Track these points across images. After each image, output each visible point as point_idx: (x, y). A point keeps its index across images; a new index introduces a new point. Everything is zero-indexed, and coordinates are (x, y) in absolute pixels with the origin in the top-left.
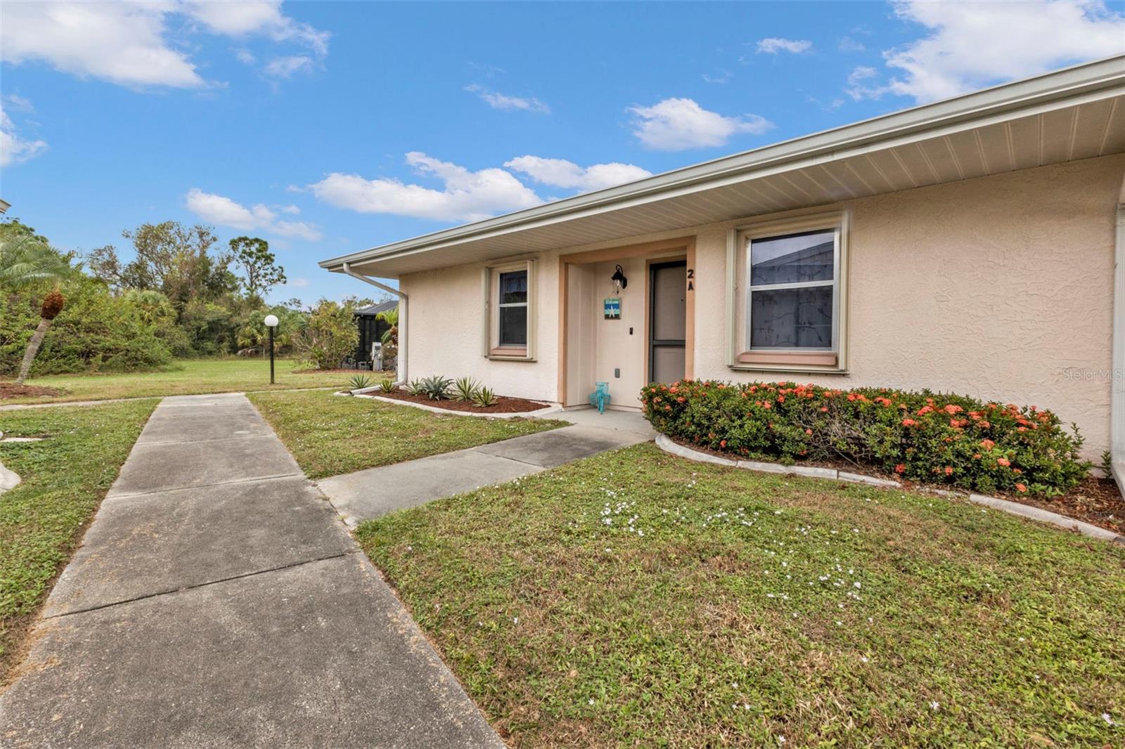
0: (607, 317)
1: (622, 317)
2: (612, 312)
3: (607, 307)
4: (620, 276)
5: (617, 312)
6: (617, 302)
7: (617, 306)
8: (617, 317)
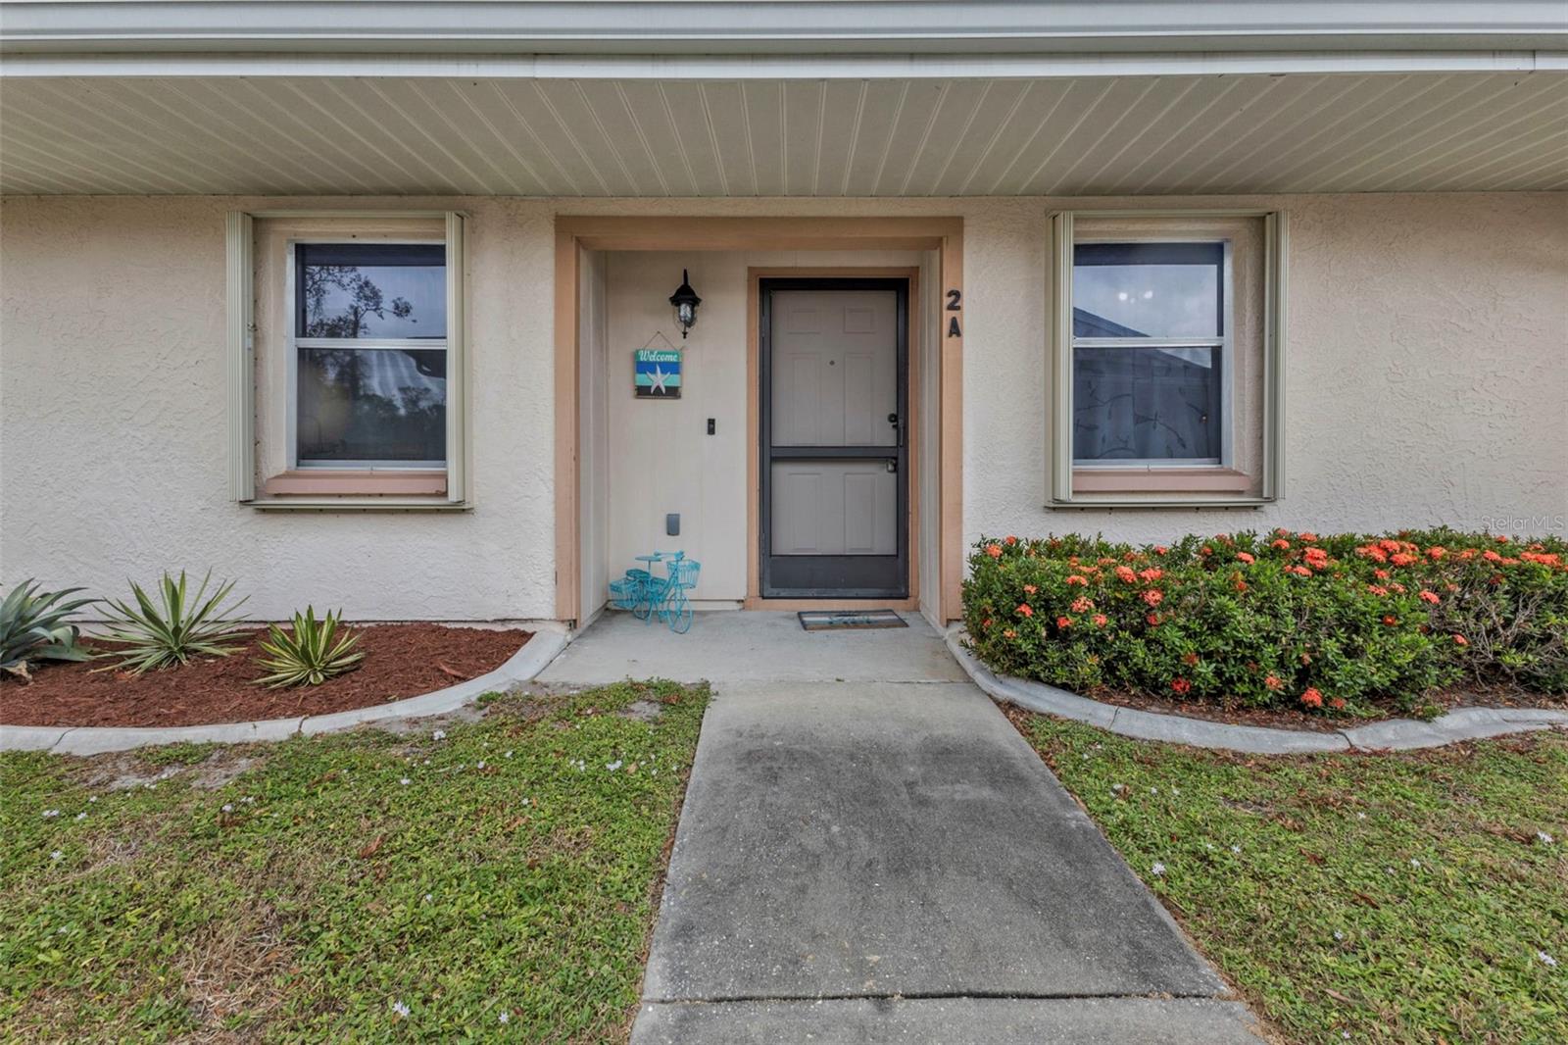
0: (642, 392)
1: (684, 392)
2: (659, 380)
3: (643, 367)
4: (686, 295)
5: (672, 380)
6: (672, 358)
7: (673, 368)
8: (673, 392)
